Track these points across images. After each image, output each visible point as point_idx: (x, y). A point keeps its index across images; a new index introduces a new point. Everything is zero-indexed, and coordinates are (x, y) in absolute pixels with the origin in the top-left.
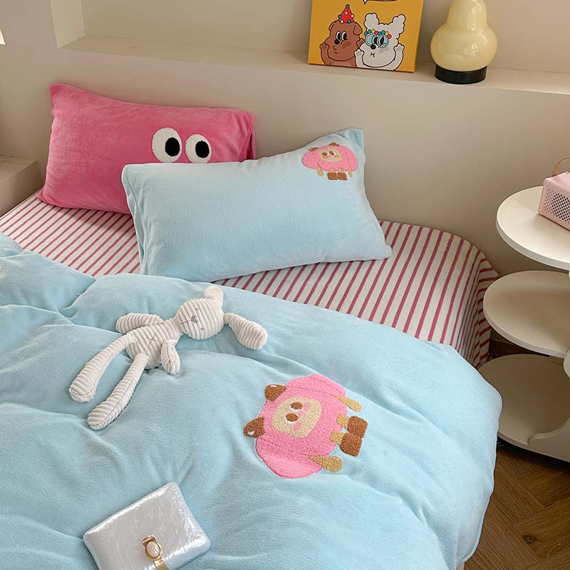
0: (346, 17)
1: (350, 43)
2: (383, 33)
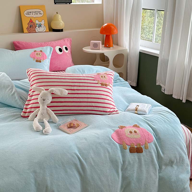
0: (31, 21)
1: (33, 27)
2: (40, 24)
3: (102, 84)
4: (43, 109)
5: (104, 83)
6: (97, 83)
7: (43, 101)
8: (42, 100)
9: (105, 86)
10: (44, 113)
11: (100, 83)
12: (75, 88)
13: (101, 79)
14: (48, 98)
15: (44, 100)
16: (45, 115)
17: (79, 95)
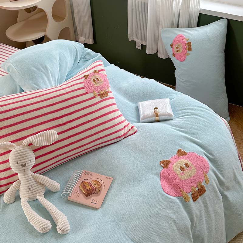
3: (101, 95)
4: (28, 180)
5: (103, 92)
6: (94, 97)
7: (23, 168)
8: (21, 167)
9: (106, 97)
10: (32, 186)
11: (99, 95)
12: (65, 119)
13: (96, 85)
14: (29, 159)
15: (24, 165)
16: (35, 188)
17: (75, 129)
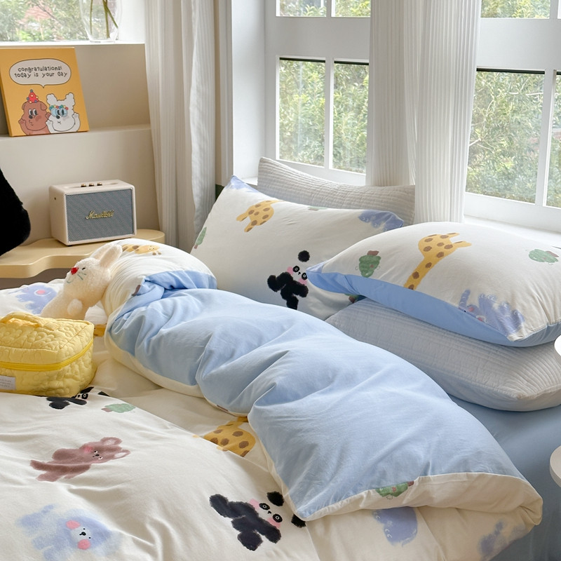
1: (41, 117)
2: (62, 106)
